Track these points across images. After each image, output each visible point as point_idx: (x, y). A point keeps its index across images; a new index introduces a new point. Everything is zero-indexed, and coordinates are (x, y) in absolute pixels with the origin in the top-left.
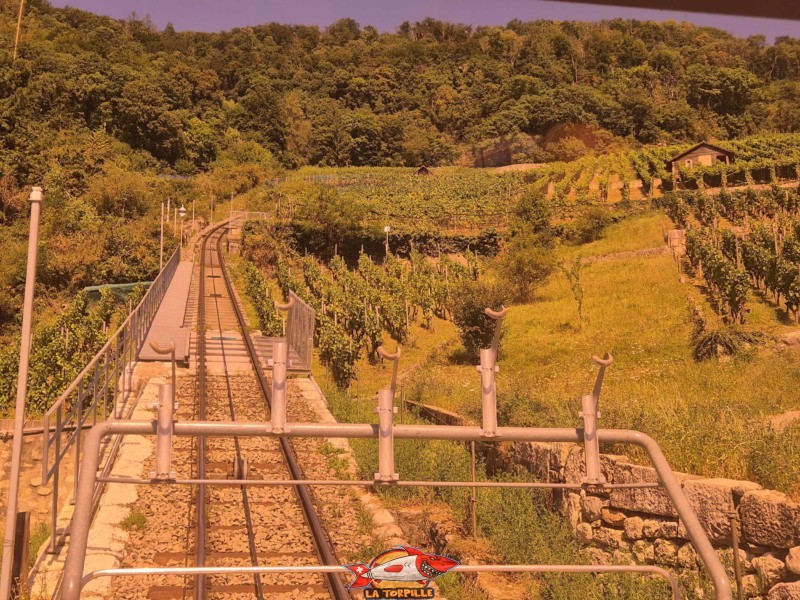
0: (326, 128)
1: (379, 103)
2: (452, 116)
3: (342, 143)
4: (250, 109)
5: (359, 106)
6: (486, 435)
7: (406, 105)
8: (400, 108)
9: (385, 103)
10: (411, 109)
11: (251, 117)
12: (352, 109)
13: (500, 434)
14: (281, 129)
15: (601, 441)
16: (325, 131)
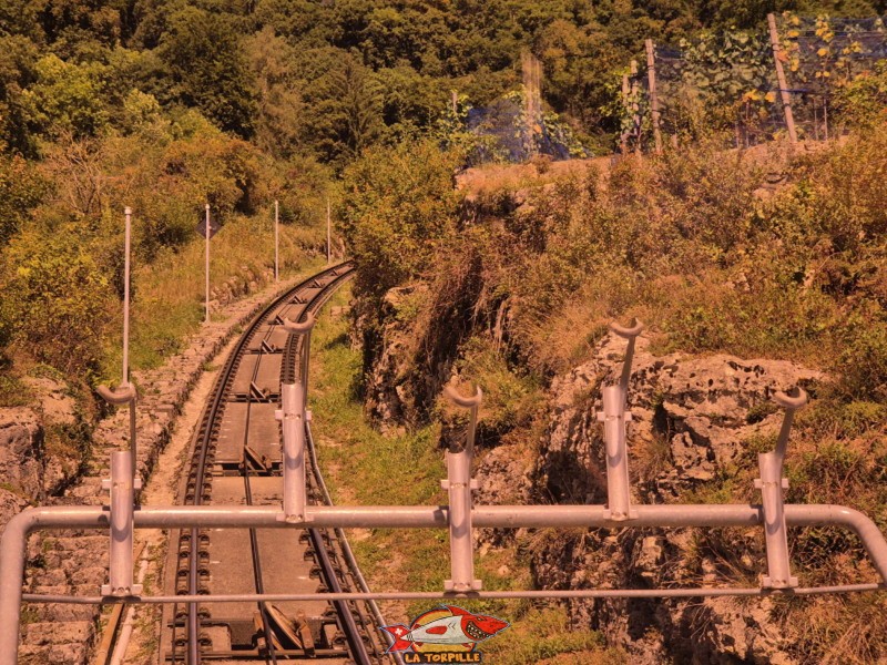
0: (336, 104)
1: (430, 58)
2: (580, 80)
3: (368, 134)
4: (173, 62)
5: (389, 64)
6: (613, 517)
7: (485, 60)
8: (472, 68)
9: (442, 57)
10: (495, 68)
11: (177, 78)
12: (375, 70)
13: (636, 516)
14: (243, 102)
15: (789, 522)
16: (330, 109)
